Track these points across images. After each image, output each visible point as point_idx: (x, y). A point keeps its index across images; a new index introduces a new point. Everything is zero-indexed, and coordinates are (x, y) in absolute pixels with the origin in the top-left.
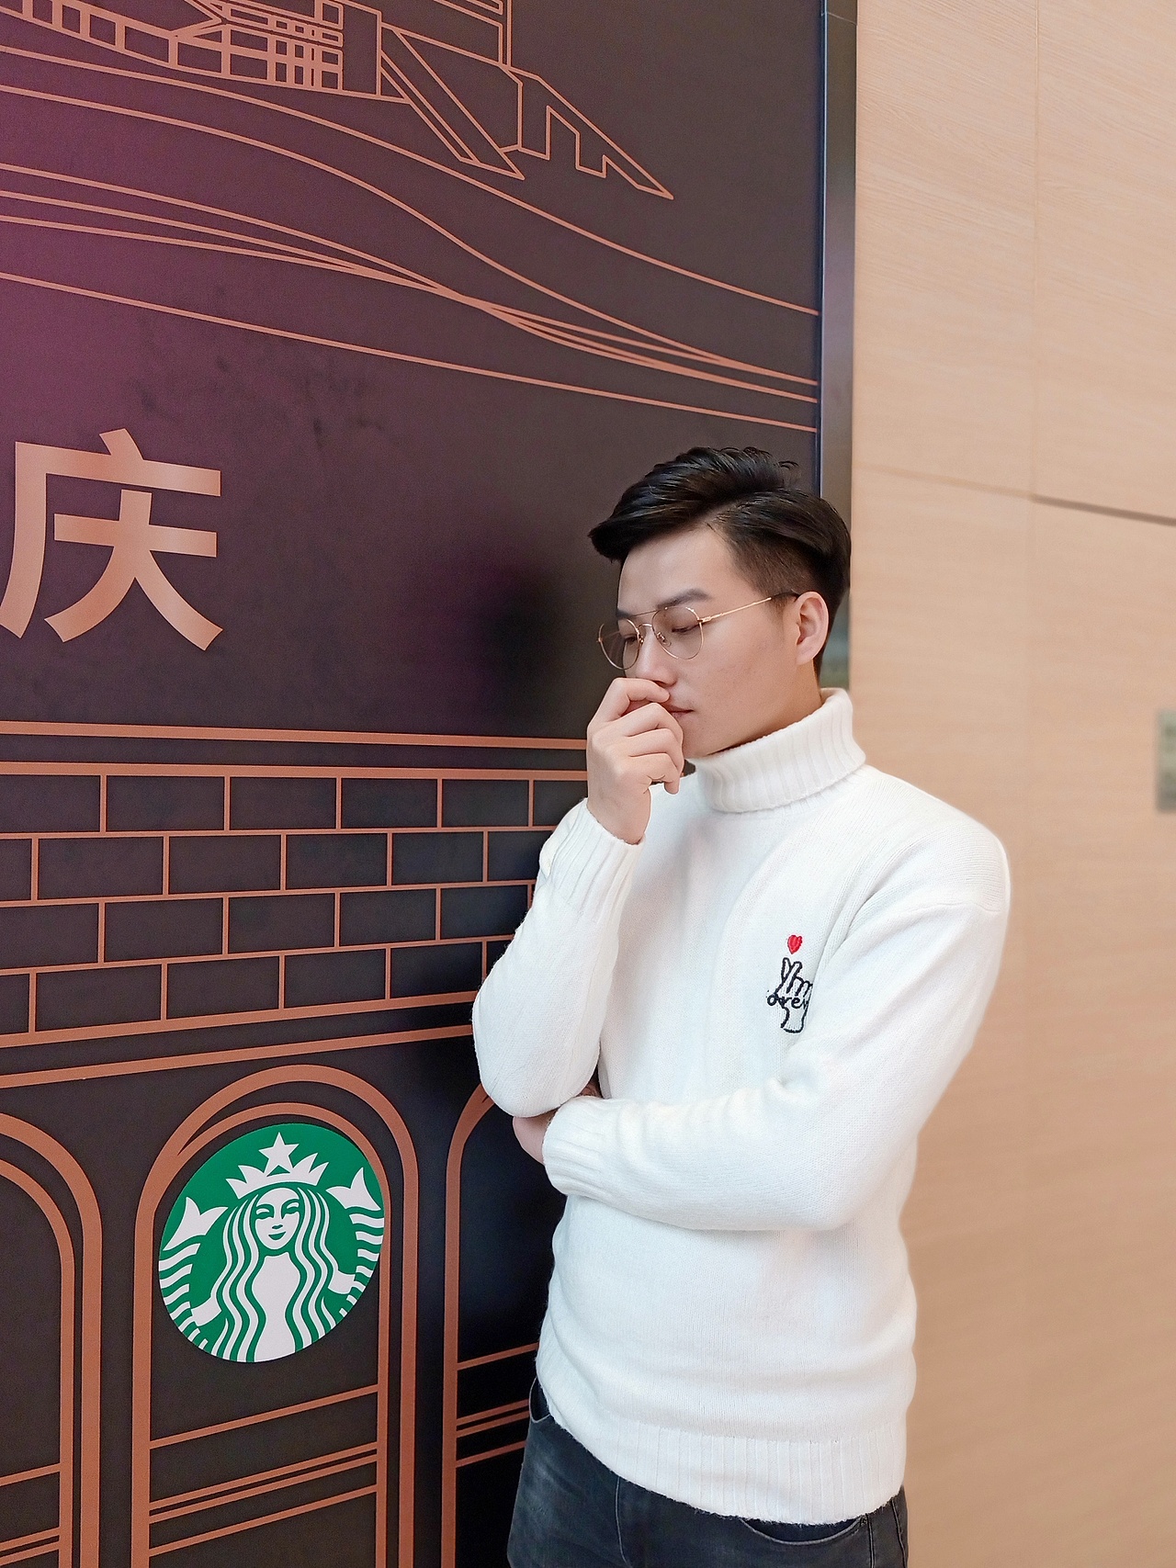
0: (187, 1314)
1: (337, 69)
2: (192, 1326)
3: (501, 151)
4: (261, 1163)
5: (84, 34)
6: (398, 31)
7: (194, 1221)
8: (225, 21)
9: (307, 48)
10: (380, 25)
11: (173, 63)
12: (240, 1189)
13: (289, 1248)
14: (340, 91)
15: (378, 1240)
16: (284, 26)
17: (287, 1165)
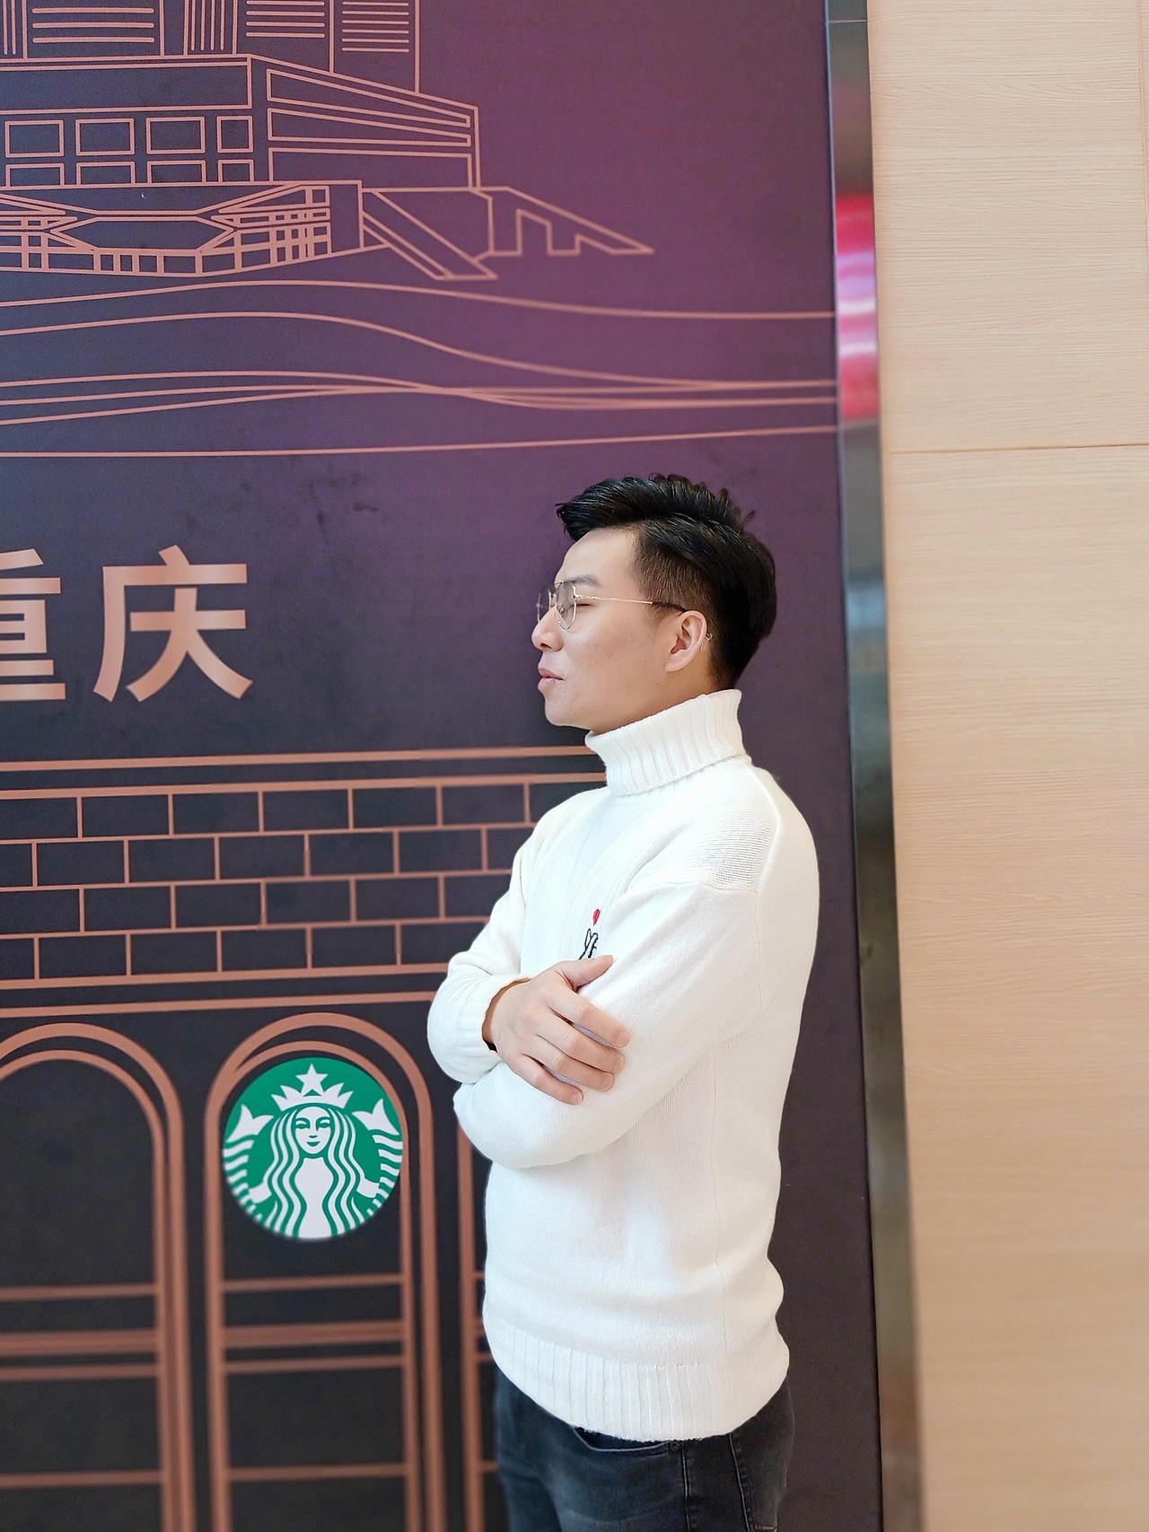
0: (245, 1192)
1: (327, 238)
2: (250, 1203)
3: (475, 261)
4: (298, 1086)
5: (136, 271)
6: (376, 191)
7: (248, 1124)
8: (236, 229)
9: (301, 229)
10: (361, 191)
11: (199, 273)
12: (283, 1104)
13: (324, 1154)
14: (330, 255)
15: (398, 1159)
16: (282, 218)
17: (319, 1089)
